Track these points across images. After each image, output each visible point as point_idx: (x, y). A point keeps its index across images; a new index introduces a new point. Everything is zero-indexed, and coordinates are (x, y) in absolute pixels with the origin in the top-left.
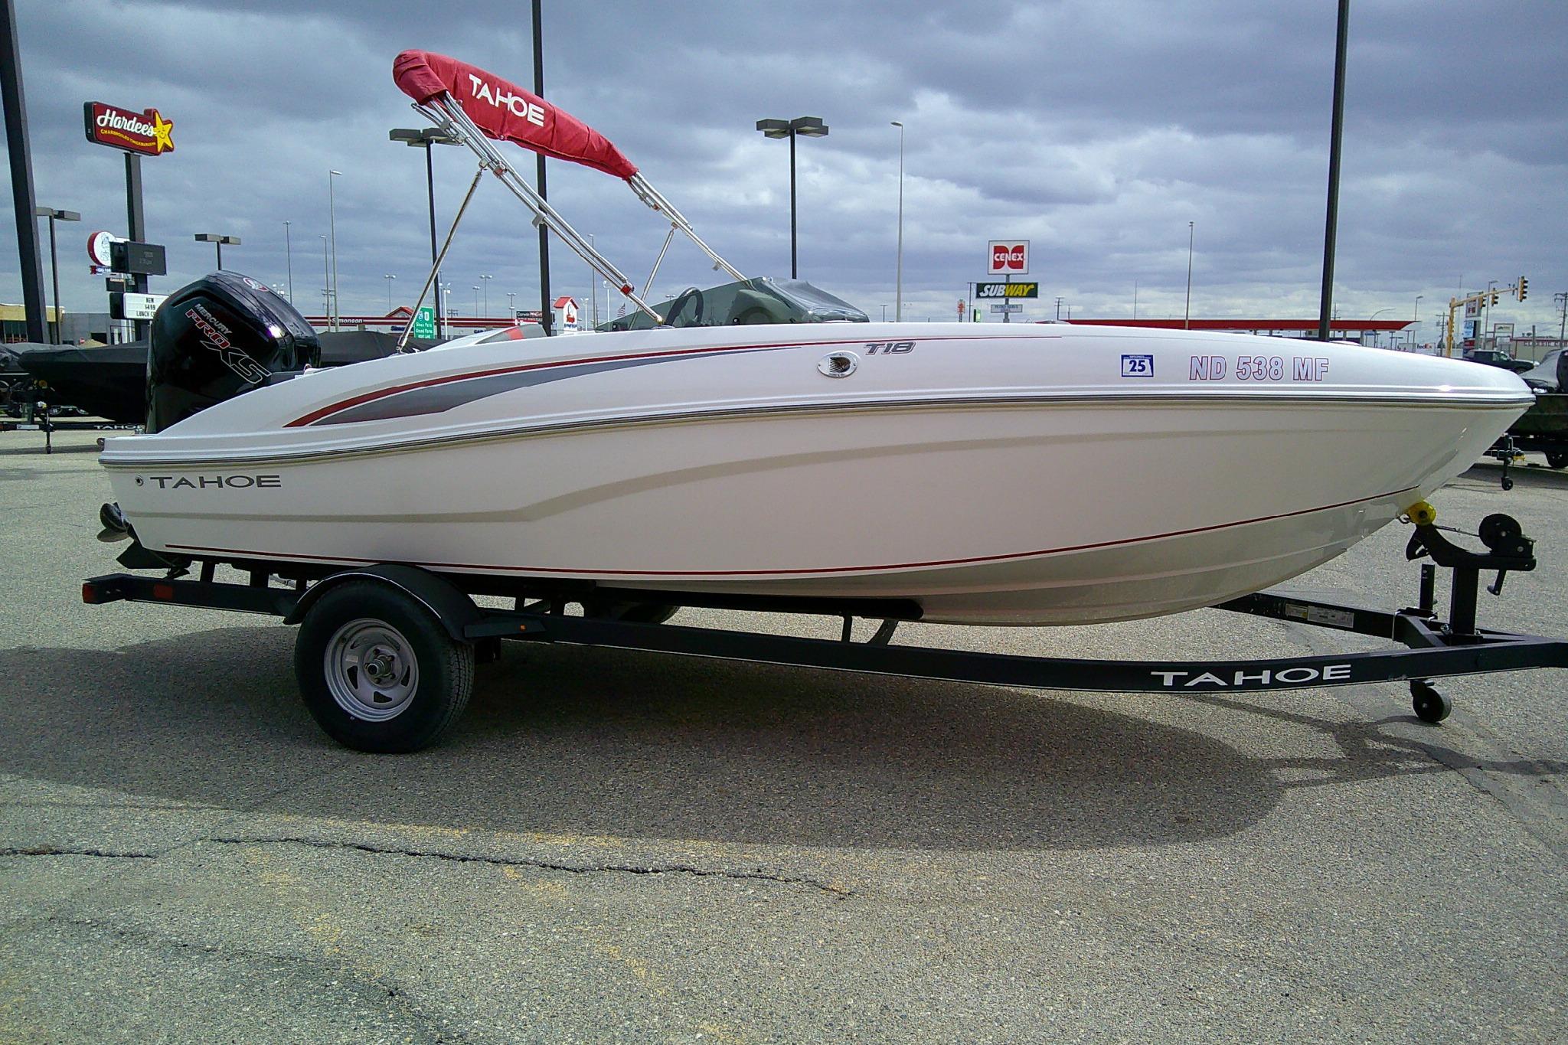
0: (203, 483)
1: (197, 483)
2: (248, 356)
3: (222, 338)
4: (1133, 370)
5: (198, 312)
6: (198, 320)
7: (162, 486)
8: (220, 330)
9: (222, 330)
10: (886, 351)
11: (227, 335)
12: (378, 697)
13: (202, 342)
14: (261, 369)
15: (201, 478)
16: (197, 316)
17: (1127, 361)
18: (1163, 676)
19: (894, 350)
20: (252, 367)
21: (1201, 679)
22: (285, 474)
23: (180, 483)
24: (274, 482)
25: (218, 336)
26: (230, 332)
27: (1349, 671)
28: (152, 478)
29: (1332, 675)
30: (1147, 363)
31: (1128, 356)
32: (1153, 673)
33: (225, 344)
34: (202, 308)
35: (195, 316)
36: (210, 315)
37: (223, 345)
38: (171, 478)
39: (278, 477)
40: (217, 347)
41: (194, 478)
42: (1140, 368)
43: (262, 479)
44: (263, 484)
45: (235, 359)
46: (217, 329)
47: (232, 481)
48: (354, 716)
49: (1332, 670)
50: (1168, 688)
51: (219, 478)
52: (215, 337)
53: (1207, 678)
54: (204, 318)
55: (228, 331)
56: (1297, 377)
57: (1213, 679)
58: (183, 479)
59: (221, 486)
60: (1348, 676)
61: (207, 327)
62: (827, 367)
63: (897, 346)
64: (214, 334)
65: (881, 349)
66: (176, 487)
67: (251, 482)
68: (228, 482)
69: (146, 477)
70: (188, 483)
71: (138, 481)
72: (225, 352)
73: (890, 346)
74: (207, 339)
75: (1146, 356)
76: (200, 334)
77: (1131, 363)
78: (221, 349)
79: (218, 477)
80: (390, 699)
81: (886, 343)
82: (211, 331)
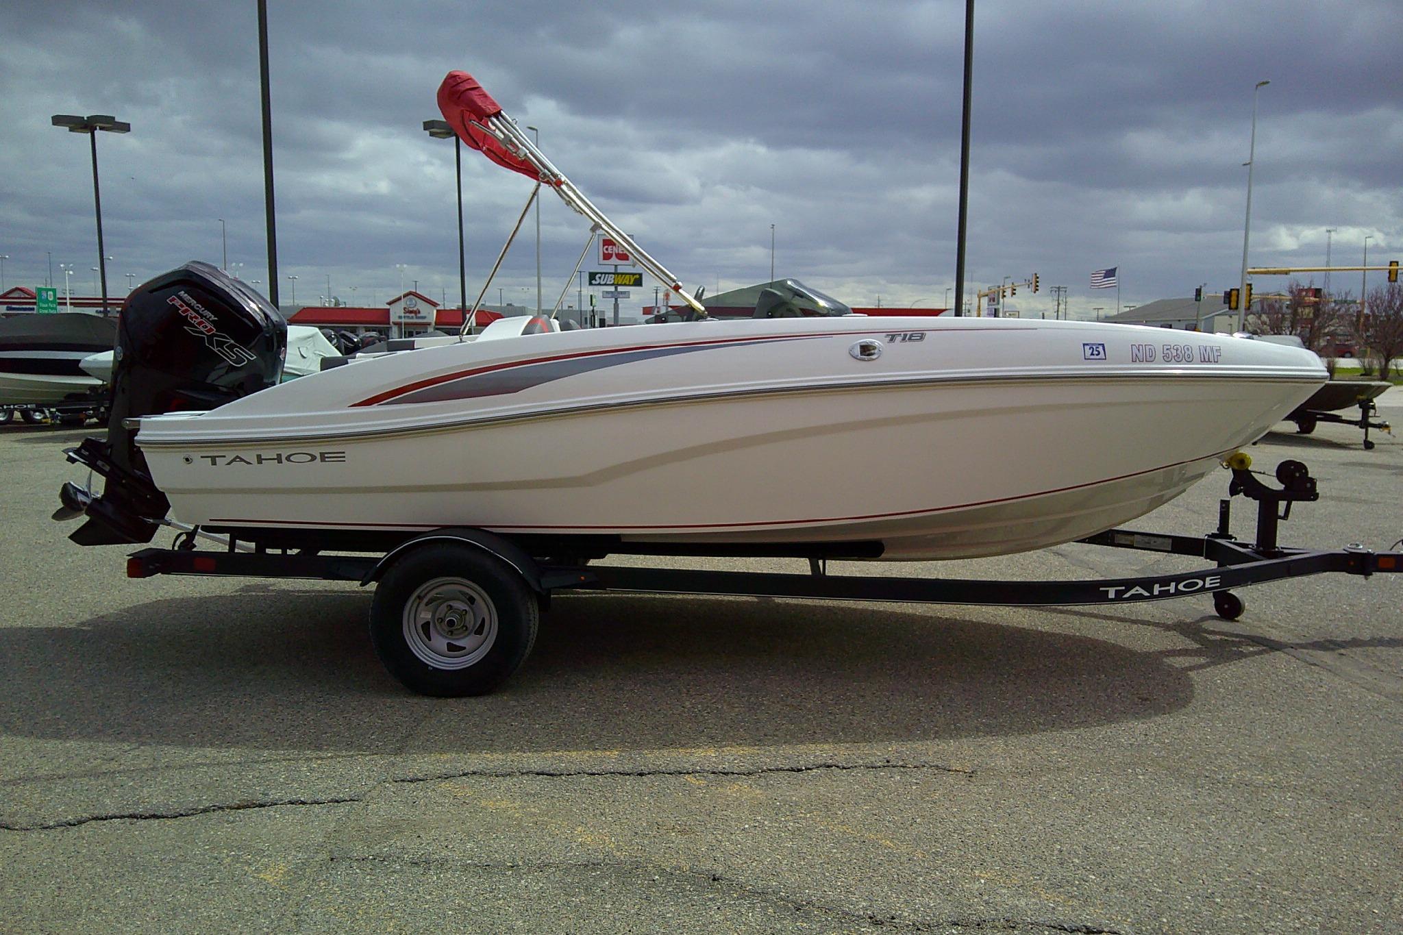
0: (260, 459)
1: (254, 460)
2: (232, 342)
3: (207, 324)
4: (1092, 354)
5: (181, 298)
6: (182, 306)
7: (214, 463)
8: (205, 317)
9: (208, 317)
10: (904, 339)
11: (213, 322)
12: (451, 647)
13: (185, 327)
14: (246, 353)
15: (259, 457)
16: (180, 302)
17: (1087, 348)
18: (1108, 591)
19: (910, 339)
20: (236, 350)
21: (1133, 592)
22: (351, 450)
23: (234, 460)
24: (340, 457)
25: (203, 323)
26: (216, 319)
27: (1218, 581)
28: (202, 457)
29: (1211, 584)
30: (1101, 349)
31: (1087, 344)
32: (1101, 589)
33: (211, 330)
34: (186, 295)
35: (178, 303)
36: (195, 302)
37: (208, 331)
38: (224, 456)
39: (344, 453)
40: (202, 333)
41: (250, 456)
42: (1097, 353)
43: (326, 455)
44: (327, 459)
45: (220, 344)
46: (202, 316)
47: (292, 458)
48: (431, 666)
49: (1211, 580)
50: (1112, 600)
51: (279, 456)
52: (200, 323)
53: (1137, 591)
54: (189, 305)
55: (213, 318)
56: (1203, 360)
57: (1141, 591)
58: (237, 457)
59: (280, 461)
60: (1218, 585)
61: (192, 313)
62: (858, 351)
63: (911, 336)
64: (200, 320)
65: (899, 339)
66: (229, 464)
67: (313, 458)
68: (288, 459)
69: (196, 455)
70: (242, 460)
71: (187, 460)
72: (210, 338)
73: (905, 335)
74: (193, 325)
75: (1099, 344)
76: (185, 320)
77: (1090, 349)
78: (204, 334)
79: (277, 455)
80: (464, 648)
81: (902, 333)
82: (196, 318)
